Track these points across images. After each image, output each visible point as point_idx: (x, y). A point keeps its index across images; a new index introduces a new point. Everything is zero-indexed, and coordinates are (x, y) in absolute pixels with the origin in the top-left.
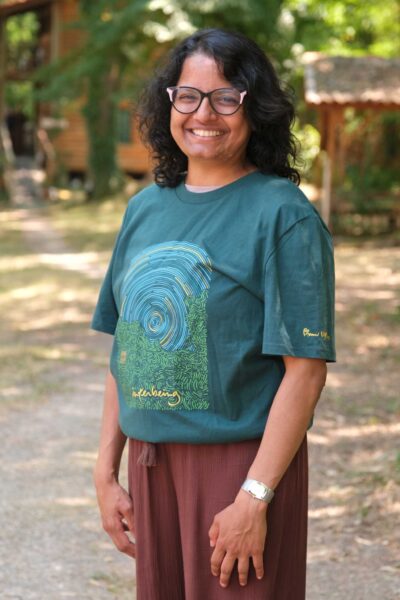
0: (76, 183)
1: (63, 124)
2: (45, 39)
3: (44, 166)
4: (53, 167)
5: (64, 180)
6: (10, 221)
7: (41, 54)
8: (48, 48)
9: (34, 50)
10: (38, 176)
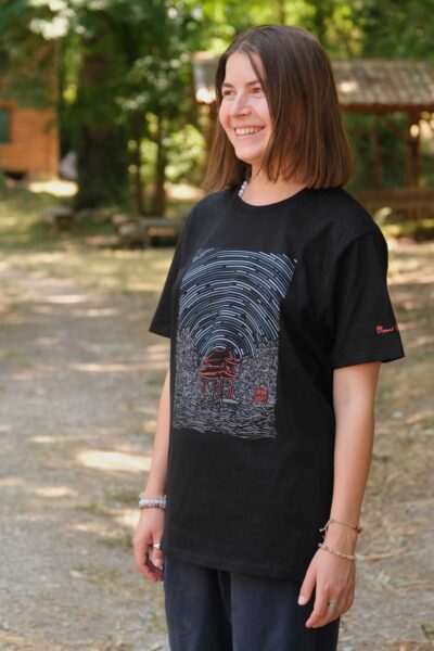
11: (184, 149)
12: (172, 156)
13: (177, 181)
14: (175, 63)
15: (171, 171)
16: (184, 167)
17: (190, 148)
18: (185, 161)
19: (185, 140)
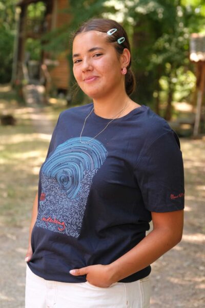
0: (61, 95)
1: (56, 63)
2: (49, 17)
3: (45, 85)
4: (49, 86)
5: (55, 93)
6: (23, 114)
7: (46, 24)
8: (50, 22)
9: (42, 22)
10: (41, 89)
11: (185, 83)
12: (178, 87)
13: (181, 101)
14: (181, 39)
15: (177, 96)
16: (186, 94)
17: (188, 84)
18: (186, 90)
19: (186, 78)
